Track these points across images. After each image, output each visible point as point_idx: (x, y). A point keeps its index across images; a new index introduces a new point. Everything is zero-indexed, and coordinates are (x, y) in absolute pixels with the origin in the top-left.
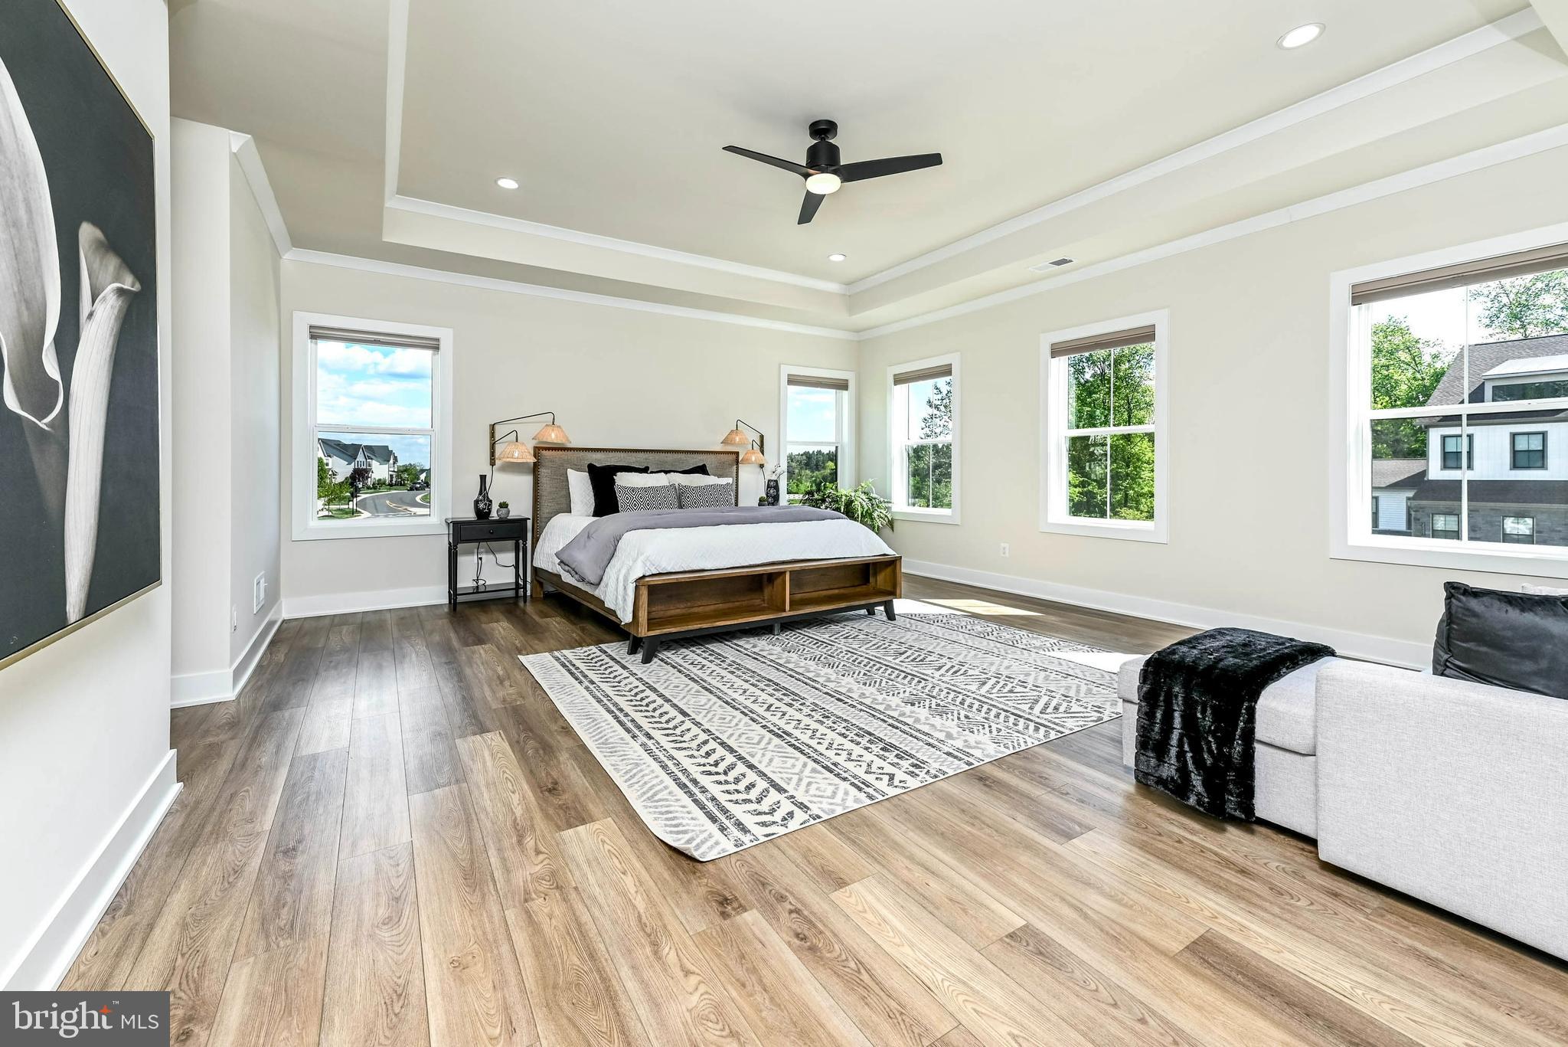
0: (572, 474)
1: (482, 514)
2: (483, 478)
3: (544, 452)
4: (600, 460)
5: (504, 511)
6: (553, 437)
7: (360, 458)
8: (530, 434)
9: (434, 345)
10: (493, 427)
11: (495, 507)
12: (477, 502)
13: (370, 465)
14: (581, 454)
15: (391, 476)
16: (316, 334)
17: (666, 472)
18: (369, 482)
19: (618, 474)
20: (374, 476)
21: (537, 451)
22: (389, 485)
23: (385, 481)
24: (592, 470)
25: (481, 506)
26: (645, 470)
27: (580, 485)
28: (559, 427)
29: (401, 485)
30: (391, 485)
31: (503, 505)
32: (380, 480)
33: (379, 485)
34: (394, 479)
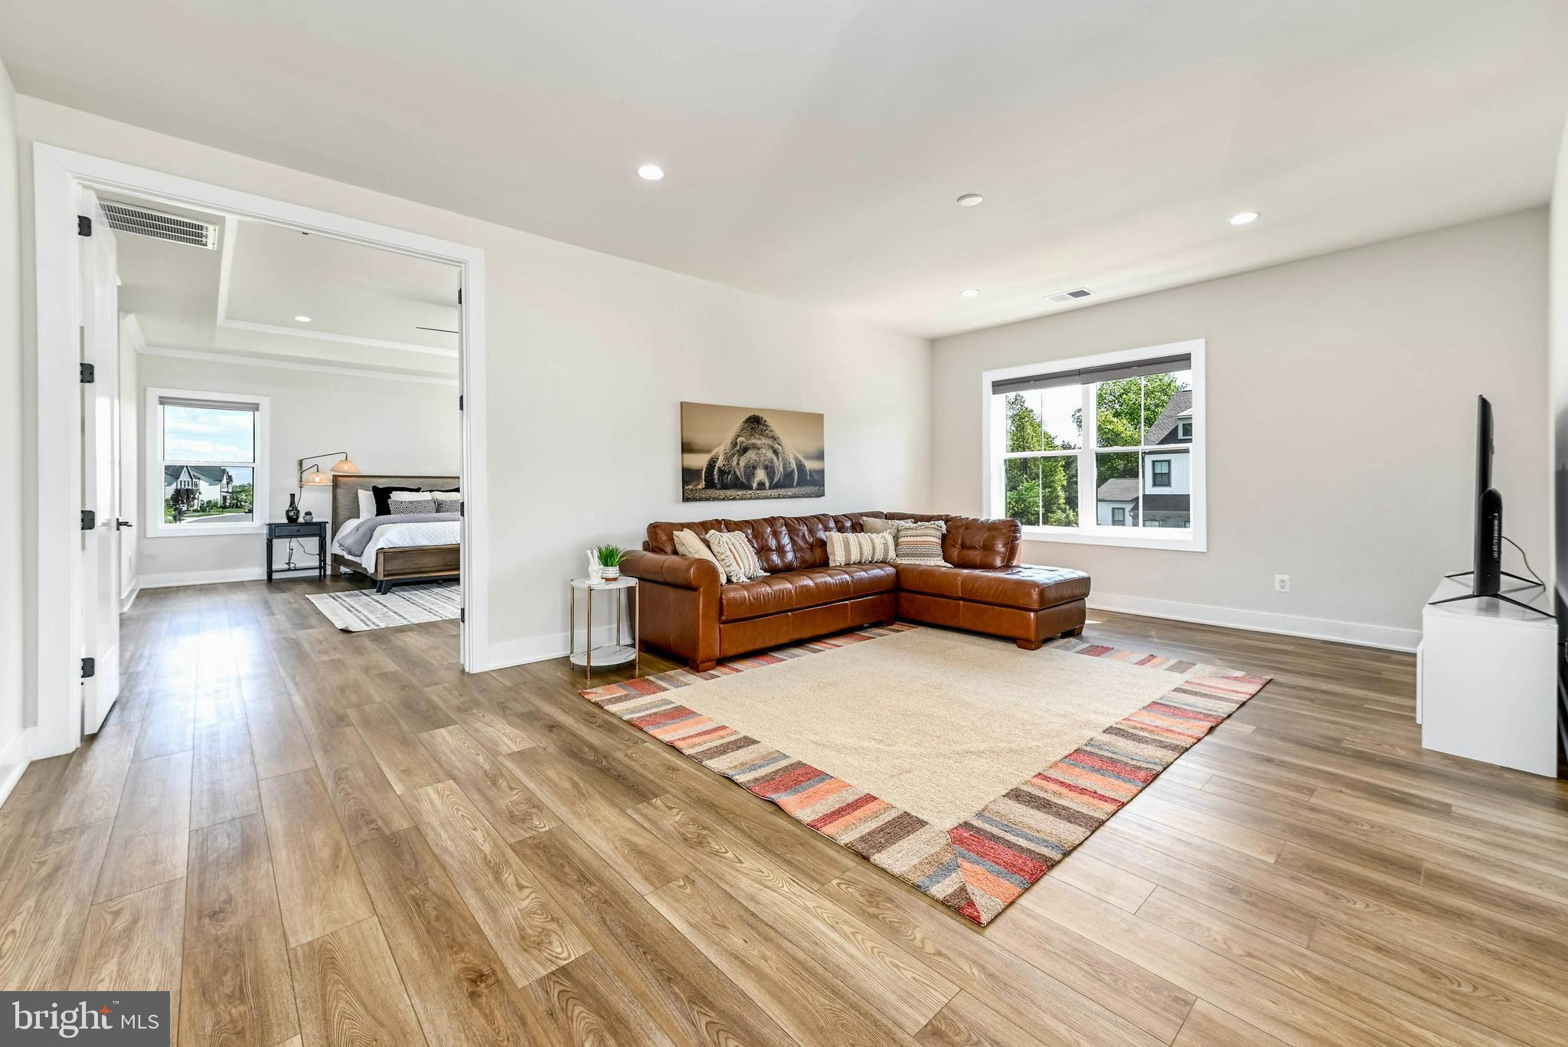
0: (361, 492)
1: (292, 520)
2: (293, 496)
3: (340, 478)
4: (382, 484)
5: (308, 517)
6: (347, 469)
7: (184, 477)
8: (329, 467)
9: (255, 407)
10: (301, 463)
11: (302, 515)
12: (288, 512)
13: (196, 485)
14: (369, 479)
15: (225, 498)
16: (163, 401)
17: (431, 491)
18: (196, 504)
19: (393, 492)
20: (201, 497)
21: (335, 478)
22: (221, 507)
23: (217, 503)
24: (375, 490)
25: (292, 514)
26: (418, 490)
27: (366, 500)
28: (351, 462)
29: (237, 507)
30: (224, 507)
31: (308, 514)
32: (209, 502)
33: (207, 508)
34: (228, 501)
